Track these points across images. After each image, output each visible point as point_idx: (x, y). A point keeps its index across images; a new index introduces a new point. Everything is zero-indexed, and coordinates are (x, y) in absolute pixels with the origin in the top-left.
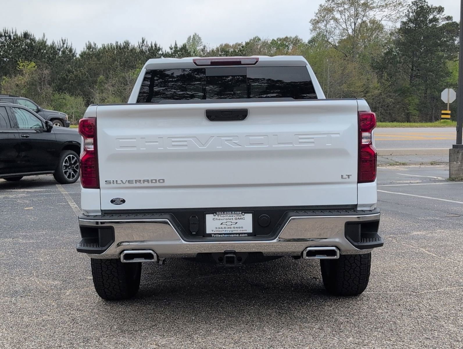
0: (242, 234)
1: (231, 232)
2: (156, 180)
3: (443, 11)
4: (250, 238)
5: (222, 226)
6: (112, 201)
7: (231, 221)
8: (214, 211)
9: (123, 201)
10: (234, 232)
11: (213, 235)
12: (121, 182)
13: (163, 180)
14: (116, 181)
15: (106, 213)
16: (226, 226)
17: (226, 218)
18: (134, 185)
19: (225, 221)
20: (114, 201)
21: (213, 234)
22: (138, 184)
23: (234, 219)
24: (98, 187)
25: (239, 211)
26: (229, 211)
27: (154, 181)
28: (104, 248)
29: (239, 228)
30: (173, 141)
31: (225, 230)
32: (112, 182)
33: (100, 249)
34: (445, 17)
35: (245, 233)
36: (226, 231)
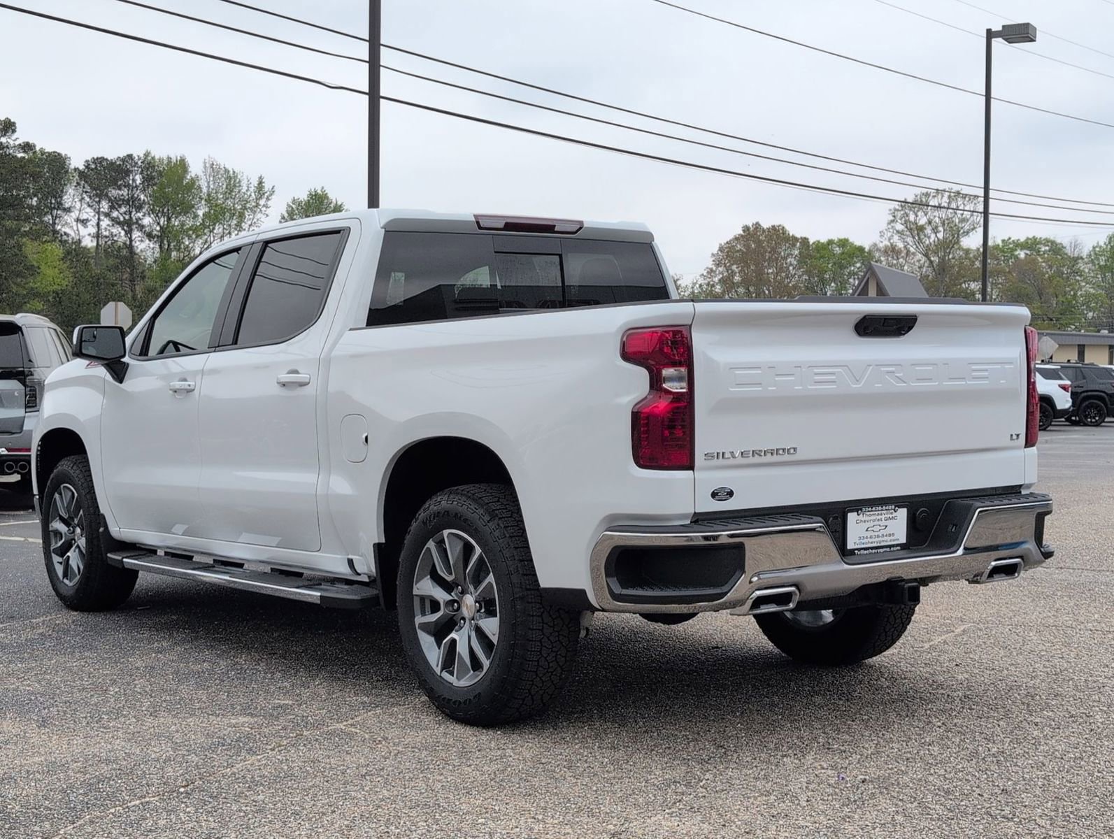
0: (893, 546)
1: (878, 545)
2: (784, 450)
3: (14, 131)
4: (903, 553)
5: (868, 534)
6: (714, 495)
7: (880, 523)
8: (859, 505)
9: (731, 494)
10: (883, 544)
11: (856, 552)
12: (730, 456)
13: (795, 449)
14: (723, 453)
15: (699, 519)
16: (873, 534)
17: (873, 518)
18: (752, 460)
19: (872, 524)
20: (717, 494)
21: (857, 549)
22: (757, 459)
23: (883, 520)
24: (691, 467)
25: (891, 504)
26: (878, 505)
27: (781, 452)
28: (724, 589)
29: (890, 535)
30: (816, 374)
31: (871, 540)
32: (716, 455)
33: (718, 591)
34: (20, 145)
35: (897, 545)
36: (872, 543)
